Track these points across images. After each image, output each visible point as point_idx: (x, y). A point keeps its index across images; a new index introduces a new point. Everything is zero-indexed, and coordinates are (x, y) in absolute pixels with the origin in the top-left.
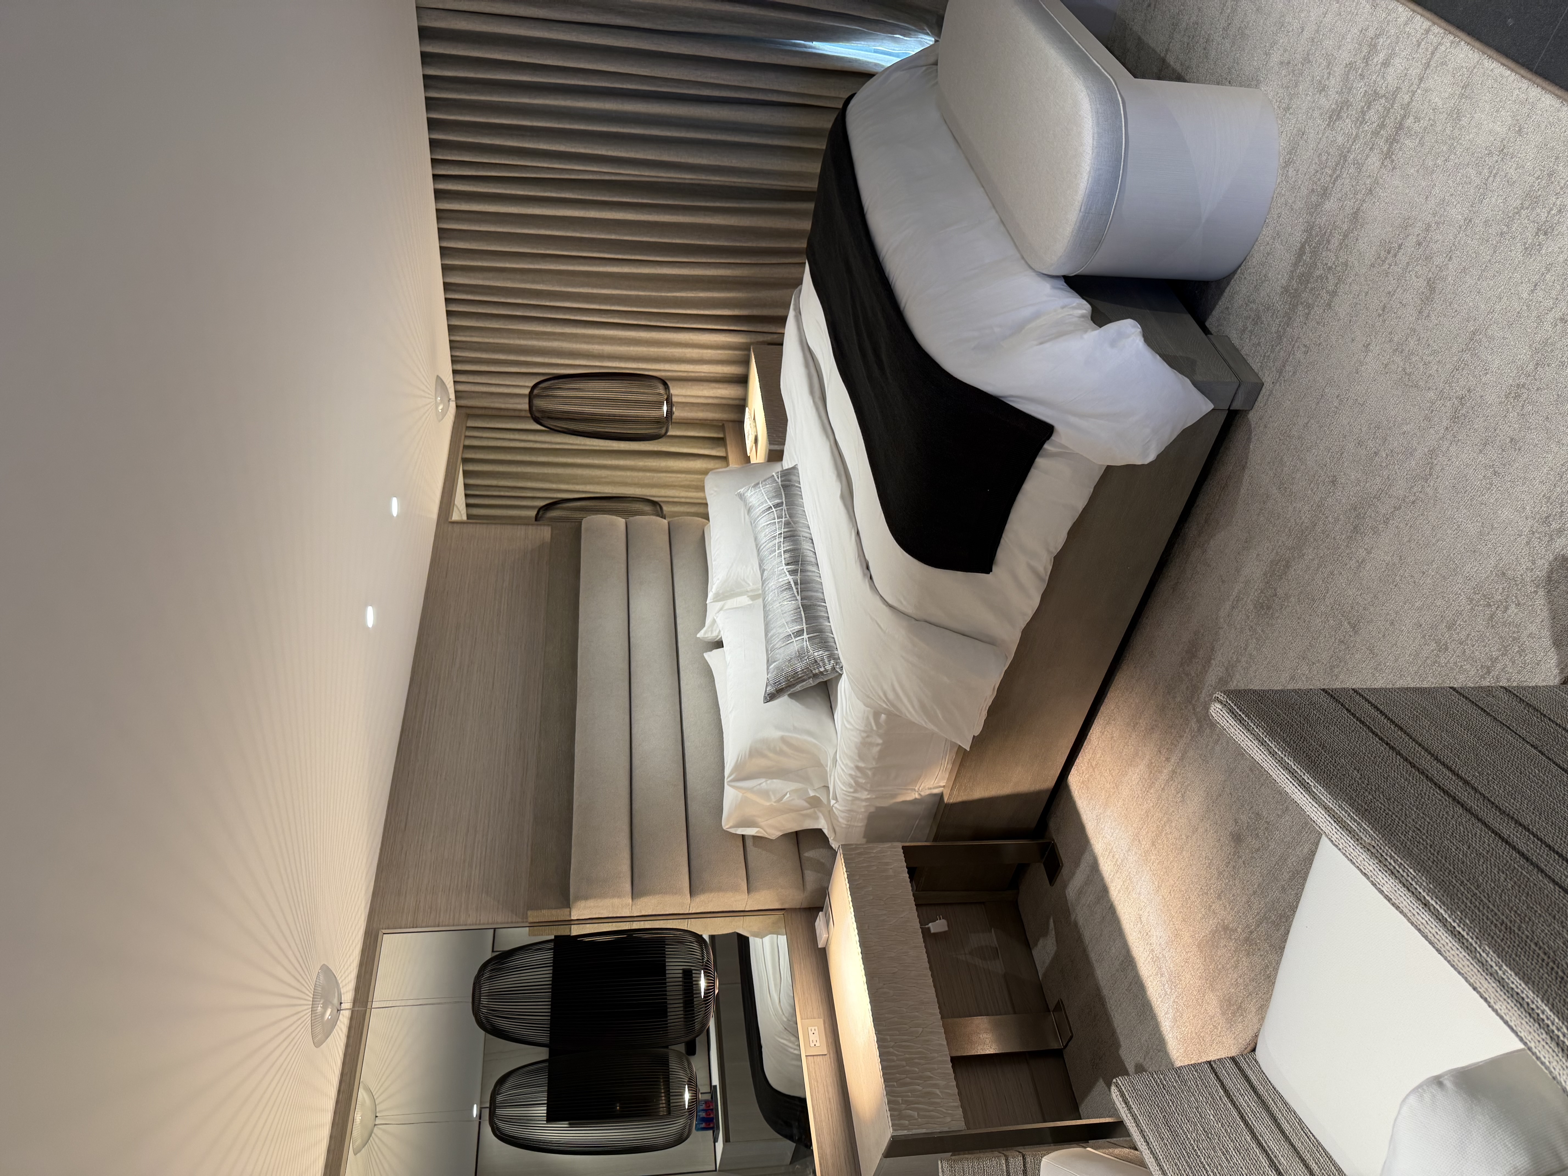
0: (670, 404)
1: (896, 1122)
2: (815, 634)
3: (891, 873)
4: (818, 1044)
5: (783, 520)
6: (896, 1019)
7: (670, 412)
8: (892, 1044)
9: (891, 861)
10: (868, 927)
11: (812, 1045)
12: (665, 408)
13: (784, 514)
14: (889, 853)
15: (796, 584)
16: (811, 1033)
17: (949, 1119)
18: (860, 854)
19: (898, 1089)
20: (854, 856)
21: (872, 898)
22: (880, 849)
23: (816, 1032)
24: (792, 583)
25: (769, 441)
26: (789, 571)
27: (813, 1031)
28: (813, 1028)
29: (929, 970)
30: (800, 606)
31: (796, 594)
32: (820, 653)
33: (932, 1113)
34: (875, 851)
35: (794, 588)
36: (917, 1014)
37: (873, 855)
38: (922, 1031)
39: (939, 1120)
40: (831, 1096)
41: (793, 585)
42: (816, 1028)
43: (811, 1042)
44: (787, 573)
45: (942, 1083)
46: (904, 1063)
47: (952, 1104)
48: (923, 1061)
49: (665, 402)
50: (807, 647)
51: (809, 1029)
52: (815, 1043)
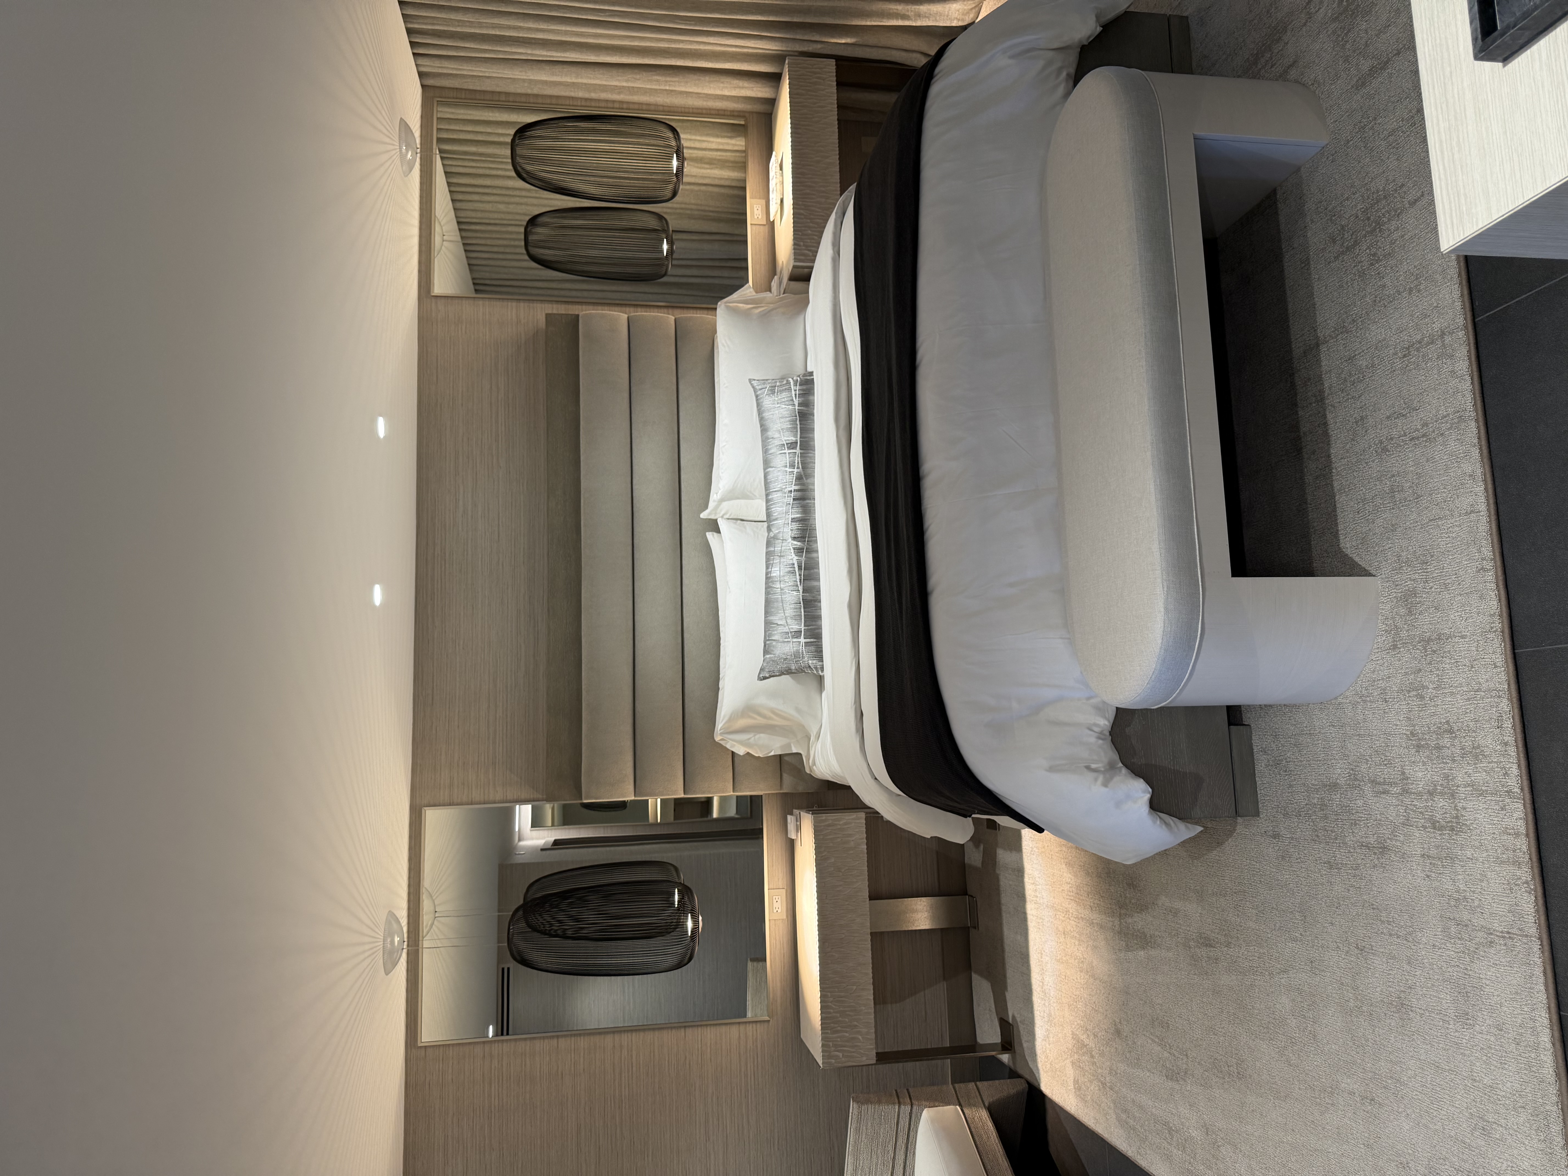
0: (681, 158)
2: (812, 640)
3: (852, 844)
4: (779, 911)
5: (796, 470)
6: (837, 979)
7: (680, 169)
8: (831, 999)
9: (854, 833)
11: (775, 911)
13: (796, 462)
14: (853, 824)
15: (800, 568)
16: (775, 901)
17: (864, 1058)
18: (829, 825)
19: (831, 1035)
20: (823, 827)
22: (845, 821)
23: (779, 901)
24: (796, 566)
26: (794, 549)
27: (777, 900)
28: (777, 897)
30: (801, 600)
31: (799, 583)
32: (814, 662)
33: (853, 1054)
34: (841, 823)
35: (797, 574)
36: (854, 974)
37: (839, 827)
39: (857, 1059)
40: (785, 951)
42: (780, 897)
43: (774, 908)
45: (864, 1030)
46: (838, 1015)
47: (869, 1047)
49: (675, 155)
50: (803, 653)
51: (774, 897)
52: (777, 909)
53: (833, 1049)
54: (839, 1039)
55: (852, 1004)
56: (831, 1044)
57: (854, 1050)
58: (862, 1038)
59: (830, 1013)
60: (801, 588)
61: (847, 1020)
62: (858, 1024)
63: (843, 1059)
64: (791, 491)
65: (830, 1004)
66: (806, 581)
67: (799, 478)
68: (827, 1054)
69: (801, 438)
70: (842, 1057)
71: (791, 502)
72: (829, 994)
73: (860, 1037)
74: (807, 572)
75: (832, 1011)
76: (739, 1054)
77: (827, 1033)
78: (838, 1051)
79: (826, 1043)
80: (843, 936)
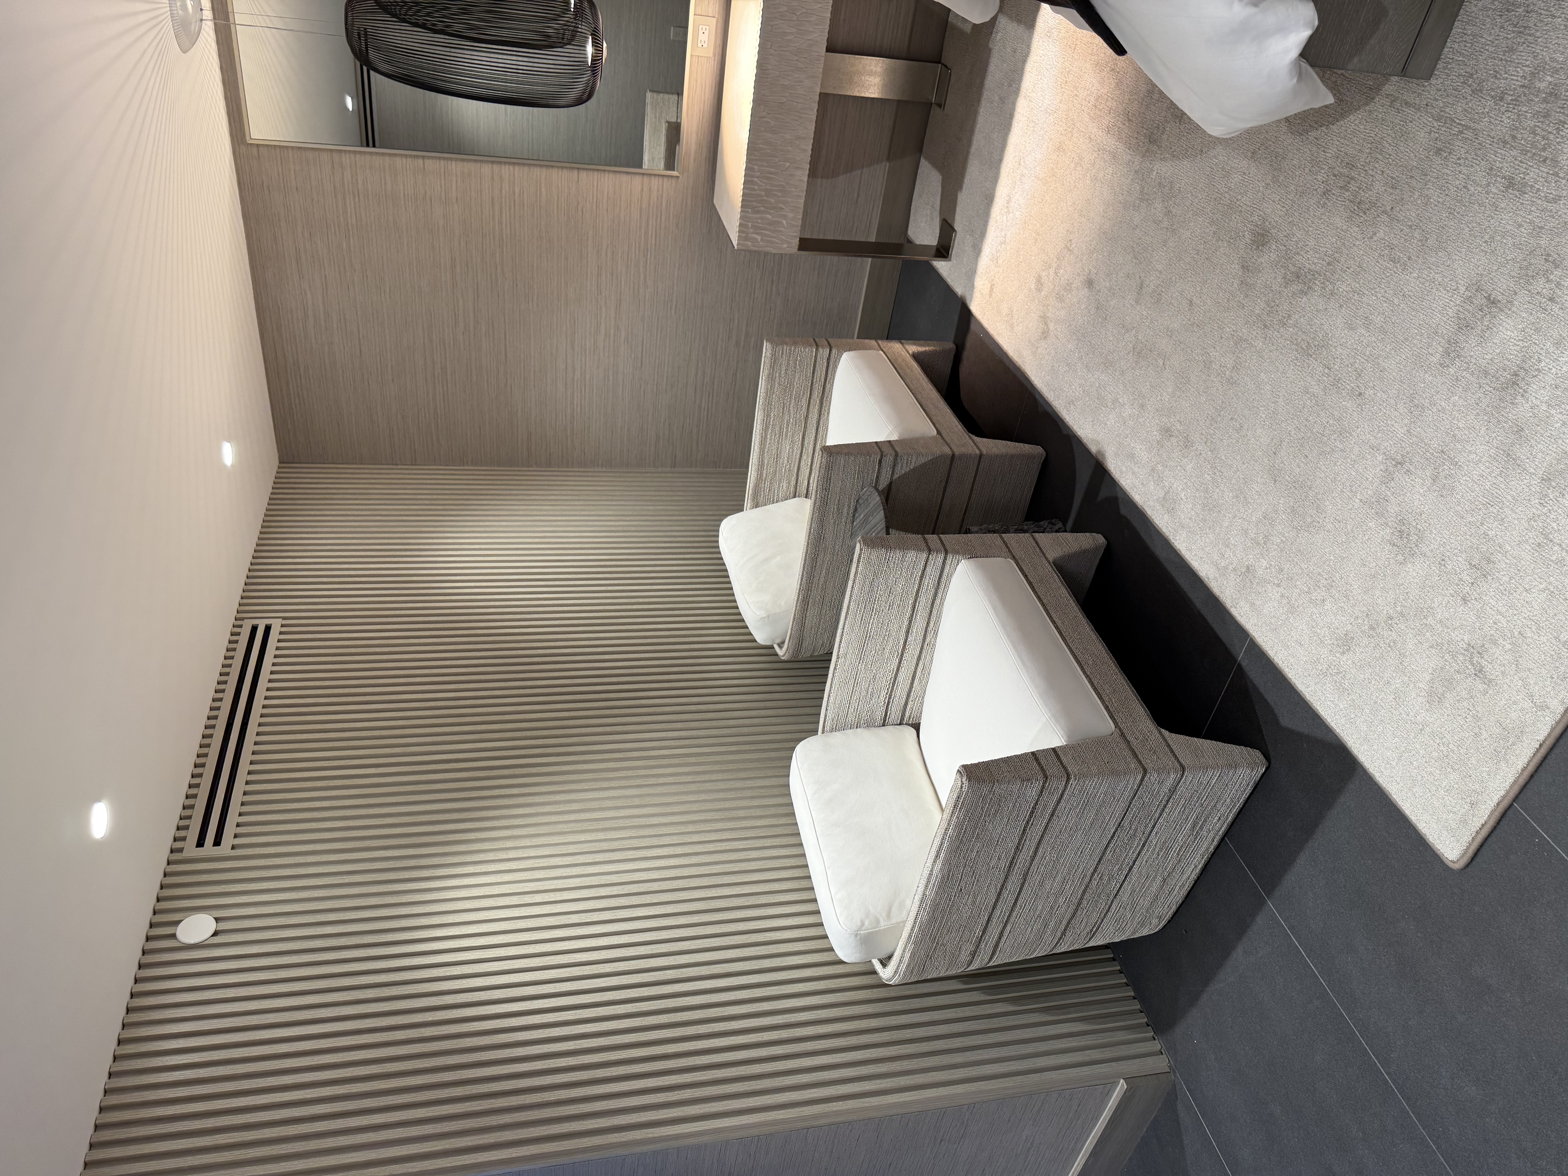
11: (700, 45)
16: (701, 32)
19: (751, 215)
23: (707, 33)
27: (704, 31)
28: (704, 27)
33: (773, 239)
36: (790, 148)
38: (789, 167)
39: (776, 246)
42: (708, 27)
43: (699, 41)
45: (791, 215)
47: (792, 234)
48: (780, 194)
51: (701, 27)
52: (703, 43)
53: (751, 230)
54: (760, 221)
55: (781, 183)
56: (750, 224)
57: (775, 235)
58: (787, 223)
59: (754, 190)
61: (772, 200)
62: (784, 207)
63: (761, 243)
65: (756, 179)
68: (744, 235)
70: (759, 240)
72: (756, 167)
73: (784, 222)
75: (757, 187)
76: (641, 209)
77: (748, 212)
78: (756, 234)
79: (744, 223)
80: (785, 100)
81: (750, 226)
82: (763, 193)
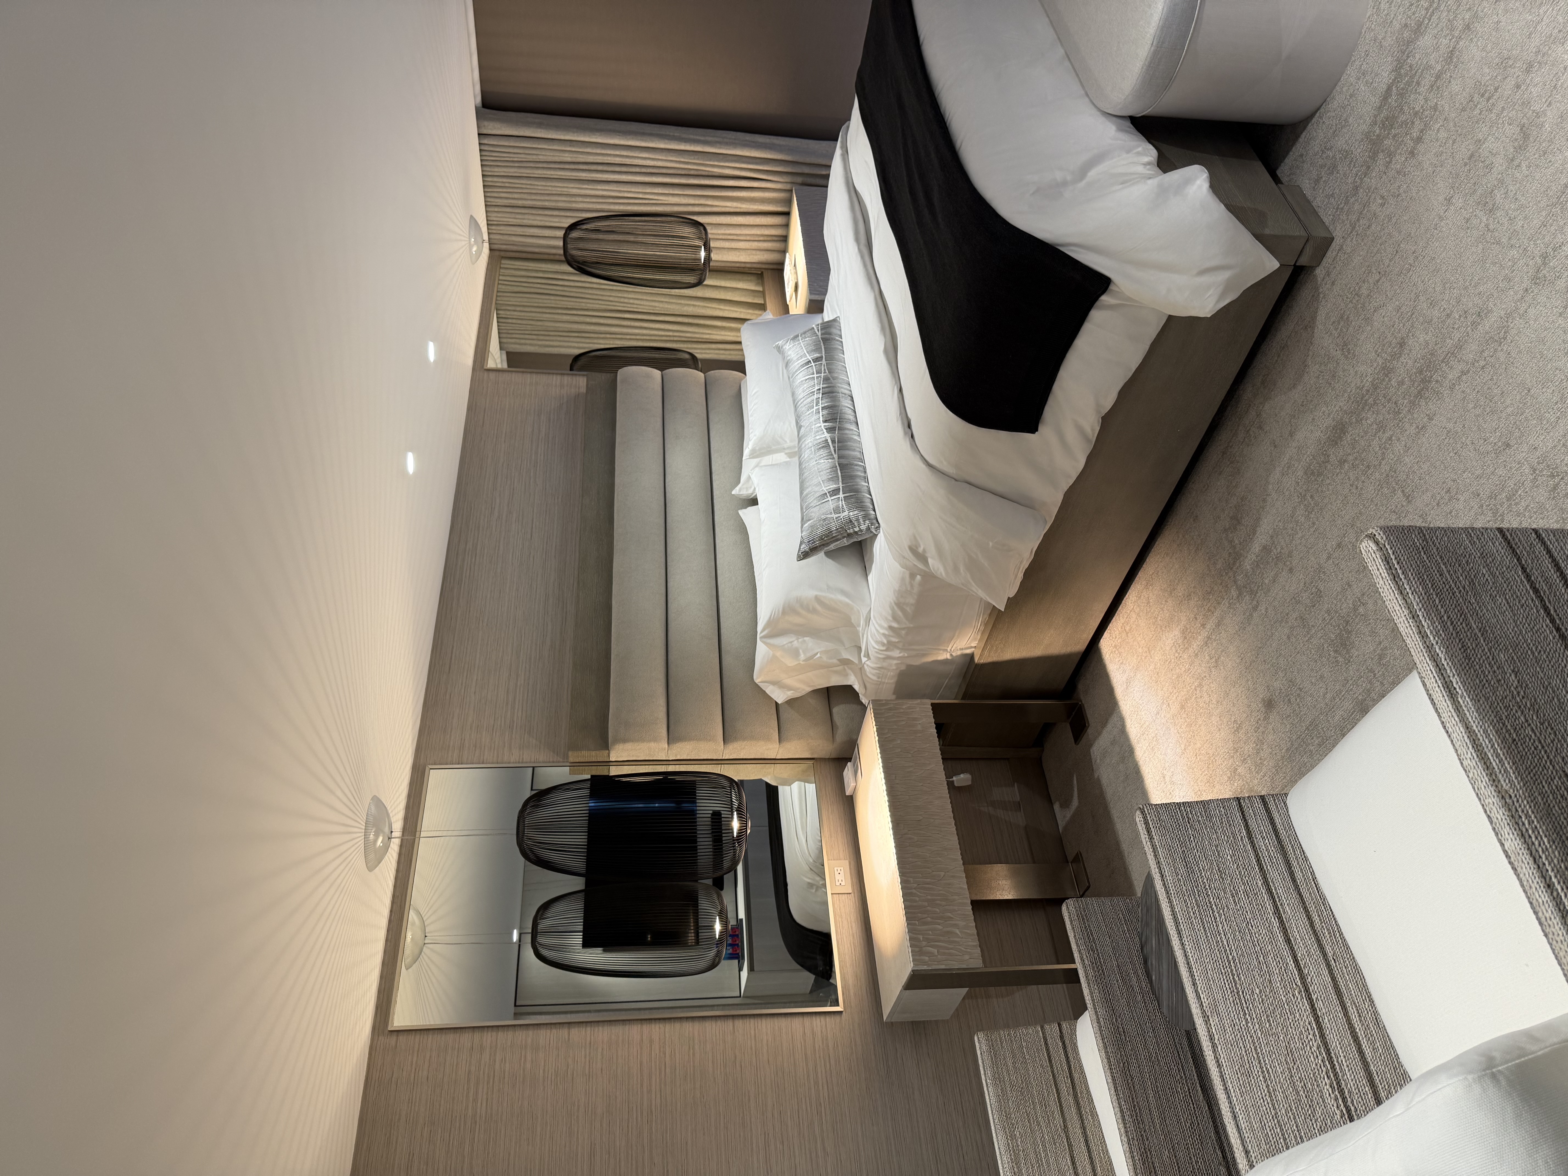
0: (708, 250)
1: (917, 958)
2: (851, 494)
3: (919, 727)
4: (843, 884)
5: (823, 375)
6: (920, 863)
7: (708, 259)
8: (915, 886)
9: (920, 717)
10: (896, 777)
11: (838, 884)
12: (703, 254)
13: (823, 369)
14: (918, 709)
15: (833, 441)
16: (836, 873)
17: (967, 957)
18: (890, 709)
19: (919, 927)
20: (884, 711)
21: (899, 750)
22: (909, 705)
23: (842, 873)
24: (829, 441)
25: (810, 290)
26: (826, 429)
27: (839, 871)
28: (839, 869)
29: (953, 819)
30: (837, 465)
31: (833, 453)
32: (856, 512)
33: (951, 950)
34: (904, 707)
35: (831, 447)
36: (940, 859)
37: (902, 711)
38: (944, 875)
39: (957, 957)
40: (854, 932)
41: (830, 444)
42: (842, 869)
43: (837, 881)
44: (825, 431)
45: (961, 923)
47: (970, 943)
48: (944, 903)
49: (703, 247)
50: (843, 506)
51: (836, 869)
52: (840, 882)
53: (924, 943)
54: (931, 932)
55: (941, 892)
56: (921, 937)
57: (951, 946)
58: (960, 932)
59: (916, 901)
60: (836, 456)
61: (938, 910)
62: (952, 916)
63: (939, 956)
64: (820, 389)
65: (914, 891)
66: (840, 451)
67: (826, 379)
68: (917, 949)
69: (825, 353)
70: (936, 954)
71: (821, 396)
72: (912, 879)
73: (957, 931)
74: (840, 444)
75: (917, 899)
77: (915, 924)
78: (931, 946)
79: (915, 936)
80: (921, 818)
81: (921, 939)
82: (926, 904)
